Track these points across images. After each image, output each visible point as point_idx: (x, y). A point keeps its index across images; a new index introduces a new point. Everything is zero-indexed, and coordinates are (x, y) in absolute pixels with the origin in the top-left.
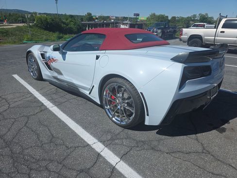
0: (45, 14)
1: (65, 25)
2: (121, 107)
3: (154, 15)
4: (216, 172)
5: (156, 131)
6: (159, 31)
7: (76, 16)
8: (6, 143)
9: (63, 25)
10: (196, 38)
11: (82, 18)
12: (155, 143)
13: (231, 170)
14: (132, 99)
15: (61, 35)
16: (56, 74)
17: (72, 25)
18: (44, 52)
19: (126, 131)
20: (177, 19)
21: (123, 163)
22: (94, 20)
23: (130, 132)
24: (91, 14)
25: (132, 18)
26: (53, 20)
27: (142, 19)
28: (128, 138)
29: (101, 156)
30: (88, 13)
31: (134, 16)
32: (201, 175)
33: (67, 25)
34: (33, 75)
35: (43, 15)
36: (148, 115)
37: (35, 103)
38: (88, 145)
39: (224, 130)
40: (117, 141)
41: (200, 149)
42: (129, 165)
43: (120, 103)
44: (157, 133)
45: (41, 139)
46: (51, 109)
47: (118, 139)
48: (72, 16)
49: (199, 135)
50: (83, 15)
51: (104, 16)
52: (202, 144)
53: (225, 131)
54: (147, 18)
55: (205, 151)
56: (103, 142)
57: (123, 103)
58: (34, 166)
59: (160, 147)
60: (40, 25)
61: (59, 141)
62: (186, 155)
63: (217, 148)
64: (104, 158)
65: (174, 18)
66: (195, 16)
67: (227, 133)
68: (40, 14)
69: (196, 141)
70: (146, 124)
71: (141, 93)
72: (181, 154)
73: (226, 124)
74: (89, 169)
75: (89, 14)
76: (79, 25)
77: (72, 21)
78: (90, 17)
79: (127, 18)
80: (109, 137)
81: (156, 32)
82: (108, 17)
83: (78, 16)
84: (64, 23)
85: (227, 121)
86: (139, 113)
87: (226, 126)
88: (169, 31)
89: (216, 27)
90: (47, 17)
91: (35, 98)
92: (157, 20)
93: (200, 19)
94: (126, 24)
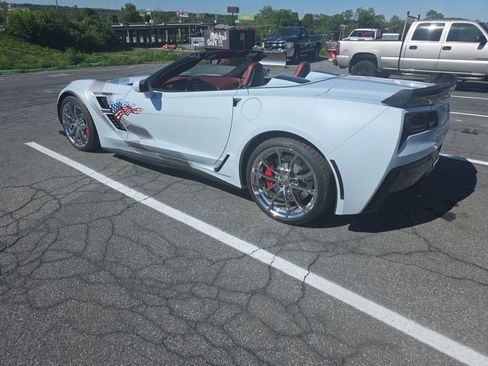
0: (26, 5)
1: (77, 32)
2: (287, 189)
3: (269, 10)
4: (457, 276)
5: (348, 226)
6: (290, 45)
7: (100, 10)
8: (96, 263)
9: (72, 32)
10: (365, 59)
11: (114, 16)
12: (353, 244)
13: (478, 271)
14: (312, 172)
15: (80, 55)
16: (134, 138)
17: (93, 32)
18: (104, 94)
19: (298, 229)
20: (315, 18)
21: (315, 276)
22: (141, 20)
23: (305, 230)
24: (133, 7)
25: (223, 16)
26: (48, 21)
27: (244, 18)
28: (305, 239)
29: (274, 269)
30: (127, 5)
31: (229, 11)
32: (436, 281)
33: (83, 31)
34: (76, 142)
35: (23, 10)
36: (342, 198)
37: (108, 194)
38: (245, 255)
39: (452, 217)
40: (290, 246)
41: (425, 247)
42: (325, 277)
43: (286, 183)
44: (350, 229)
45: (156, 252)
46: (144, 202)
47: (289, 242)
48: (90, 12)
49: (417, 227)
50: (115, 9)
51: (163, 13)
52: (426, 240)
53: (454, 218)
54: (255, 17)
55: (433, 249)
56: (268, 249)
57: (291, 181)
58: (169, 293)
59: (363, 249)
60: (17, 32)
61: (191, 254)
62: (408, 257)
63: (449, 244)
64: (281, 272)
65: (309, 17)
66: (349, 14)
67: (458, 220)
68: (14, 6)
69: (415, 236)
70: (337, 213)
71: (333, 162)
72: (398, 256)
73: (454, 208)
74: (264, 288)
75: (131, 7)
76: (109, 32)
77: (94, 24)
78: (132, 14)
79: (214, 16)
80: (274, 241)
81: (283, 47)
82: (173, 14)
83: (103, 11)
84: (75, 27)
85: (454, 204)
86: (325, 196)
87: (454, 210)
88: (306, 44)
89: (402, 38)
90: (34, 13)
91: (102, 185)
92: (275, 22)
93: (360, 20)
94: (222, 31)
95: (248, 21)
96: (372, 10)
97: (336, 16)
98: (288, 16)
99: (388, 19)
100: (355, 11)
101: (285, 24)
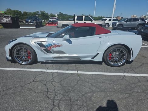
3: (10, 10)
6: (35, 22)
20: (27, 13)
36: (132, 56)
38: (124, 76)
89: (74, 20)
92: (13, 14)
93: (42, 14)
94: (8, 17)
95: (2, 13)
96: (44, 11)
97: (34, 13)
98: (18, 12)
99: (49, 14)
100: (39, 11)
101: (17, 15)
